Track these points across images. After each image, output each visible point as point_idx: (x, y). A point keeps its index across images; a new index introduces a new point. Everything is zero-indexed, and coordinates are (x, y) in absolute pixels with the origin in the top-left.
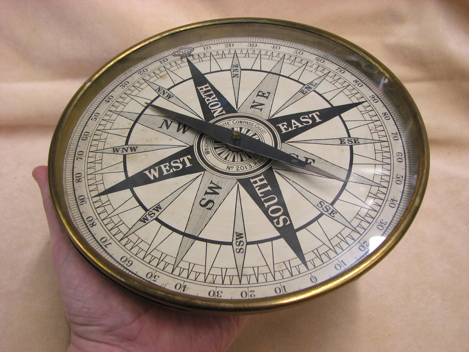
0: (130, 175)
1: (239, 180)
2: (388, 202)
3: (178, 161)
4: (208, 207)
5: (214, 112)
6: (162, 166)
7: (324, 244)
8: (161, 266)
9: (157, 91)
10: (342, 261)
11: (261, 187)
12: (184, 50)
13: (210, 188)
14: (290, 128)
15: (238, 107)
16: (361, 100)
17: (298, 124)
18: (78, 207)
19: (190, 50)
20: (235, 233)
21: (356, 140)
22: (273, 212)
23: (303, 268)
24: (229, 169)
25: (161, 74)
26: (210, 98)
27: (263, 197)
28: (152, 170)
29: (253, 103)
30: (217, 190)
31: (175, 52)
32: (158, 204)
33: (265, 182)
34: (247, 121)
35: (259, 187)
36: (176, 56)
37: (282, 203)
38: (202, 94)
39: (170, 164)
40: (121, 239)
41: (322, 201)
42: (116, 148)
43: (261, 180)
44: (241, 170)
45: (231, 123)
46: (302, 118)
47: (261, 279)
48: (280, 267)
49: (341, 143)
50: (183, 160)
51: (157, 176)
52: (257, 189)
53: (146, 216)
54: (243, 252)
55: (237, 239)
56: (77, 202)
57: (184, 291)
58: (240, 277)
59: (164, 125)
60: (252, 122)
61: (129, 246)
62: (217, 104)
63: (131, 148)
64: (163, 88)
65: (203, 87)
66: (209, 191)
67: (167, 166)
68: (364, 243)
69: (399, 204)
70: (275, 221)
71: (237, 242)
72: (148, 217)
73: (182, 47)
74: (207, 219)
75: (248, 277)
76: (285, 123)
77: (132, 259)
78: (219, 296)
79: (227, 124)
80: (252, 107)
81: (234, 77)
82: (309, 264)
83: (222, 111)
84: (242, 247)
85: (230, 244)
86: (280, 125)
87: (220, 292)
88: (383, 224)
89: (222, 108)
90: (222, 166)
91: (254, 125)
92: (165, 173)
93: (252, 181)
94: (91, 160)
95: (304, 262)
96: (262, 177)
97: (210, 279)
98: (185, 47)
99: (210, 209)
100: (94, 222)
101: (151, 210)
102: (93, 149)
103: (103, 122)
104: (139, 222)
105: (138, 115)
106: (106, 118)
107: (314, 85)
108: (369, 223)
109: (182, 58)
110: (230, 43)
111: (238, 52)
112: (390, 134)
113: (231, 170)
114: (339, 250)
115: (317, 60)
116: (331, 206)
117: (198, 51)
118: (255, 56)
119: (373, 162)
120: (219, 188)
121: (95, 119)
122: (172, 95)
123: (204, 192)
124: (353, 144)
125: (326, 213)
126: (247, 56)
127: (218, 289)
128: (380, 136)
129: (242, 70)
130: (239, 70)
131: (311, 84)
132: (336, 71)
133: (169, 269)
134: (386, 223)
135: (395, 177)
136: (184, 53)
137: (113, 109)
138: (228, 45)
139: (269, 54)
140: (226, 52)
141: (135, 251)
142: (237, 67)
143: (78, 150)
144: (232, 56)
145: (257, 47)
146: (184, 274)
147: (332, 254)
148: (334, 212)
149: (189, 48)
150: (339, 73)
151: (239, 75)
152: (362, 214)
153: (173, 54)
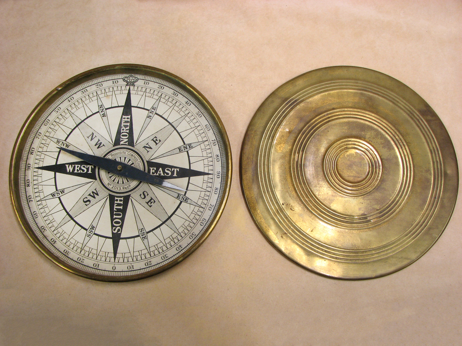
0: (58, 163)
1: (110, 195)
2: (177, 246)
3: (86, 166)
4: (86, 203)
5: (122, 141)
6: (76, 166)
7: (130, 252)
8: (50, 225)
9: (100, 107)
10: (133, 266)
11: (119, 205)
12: (132, 78)
13: (93, 192)
14: (156, 173)
15: (137, 144)
16: (210, 172)
17: (162, 173)
18: (25, 170)
19: (135, 80)
20: (91, 225)
21: (187, 199)
22: (116, 222)
23: (113, 259)
24: (108, 185)
25: (108, 94)
26: (125, 128)
27: (116, 211)
28: (70, 166)
29: (146, 145)
30: (96, 196)
31: (126, 77)
32: (64, 189)
33: (122, 202)
34: (136, 156)
35: (117, 204)
36: (125, 81)
37: (123, 219)
38: (123, 122)
39: (81, 166)
40: (38, 201)
41: (143, 228)
42: (59, 140)
43: (120, 200)
44: (114, 189)
45: (127, 153)
46: (167, 170)
47: (91, 256)
48: (103, 254)
49: (177, 197)
50: (89, 167)
51: (71, 171)
52: (115, 205)
53: (55, 193)
54: (90, 237)
55: (91, 229)
56: (26, 167)
57: (54, 244)
58: (82, 249)
59: (91, 137)
60: (138, 159)
61: (40, 207)
62: (126, 136)
63: (67, 144)
64: (103, 107)
65: (126, 117)
66: (92, 194)
67: (79, 167)
68: (149, 262)
69: (182, 250)
70: (114, 228)
71: (90, 230)
72: (56, 194)
73: (132, 75)
74: (83, 210)
75: (85, 251)
76: (155, 168)
77: (38, 214)
78: (68, 254)
79: (124, 152)
80: (145, 147)
81: (148, 117)
82: (116, 259)
83: (126, 142)
84: (91, 234)
85: (86, 230)
86: (151, 169)
87: (69, 253)
88: (166, 257)
89: (127, 140)
90: (106, 181)
91: (138, 161)
92: (76, 171)
93: (116, 198)
94: (43, 142)
95: (115, 257)
96: (122, 199)
97: (68, 244)
98: (134, 76)
99: (87, 205)
100: (29, 184)
101: (59, 191)
102: (47, 134)
103: (60, 117)
104: (51, 195)
105: (80, 121)
106: (63, 114)
107: (191, 147)
108: (159, 252)
109: (127, 85)
110: (163, 86)
111: (163, 96)
112: (209, 205)
113: (109, 186)
114: (135, 259)
115: (206, 126)
116: (146, 234)
117: (140, 83)
118: (171, 105)
119: (186, 218)
120: (97, 194)
121: (57, 112)
122: (106, 115)
123: (89, 194)
124: (183, 201)
125: (141, 237)
126: (166, 103)
127: (69, 251)
128: (202, 203)
129: (156, 114)
130: (154, 113)
131: (189, 145)
132: (211, 142)
133: (53, 229)
134: (168, 257)
135: (191, 233)
136: (131, 81)
137: (70, 109)
138: (160, 87)
139: (181, 107)
140: (156, 93)
141: (42, 210)
142: (155, 110)
143: (39, 131)
144: (157, 98)
145: (176, 97)
146: (58, 235)
147: (130, 259)
148: (145, 238)
149: (136, 77)
150: (212, 144)
151: (151, 117)
152: (159, 246)
153: (124, 79)
